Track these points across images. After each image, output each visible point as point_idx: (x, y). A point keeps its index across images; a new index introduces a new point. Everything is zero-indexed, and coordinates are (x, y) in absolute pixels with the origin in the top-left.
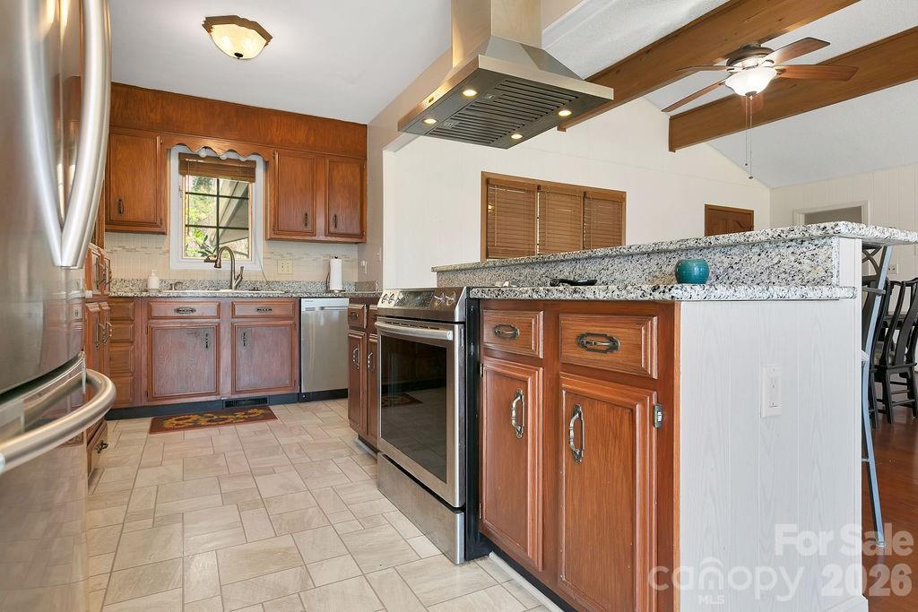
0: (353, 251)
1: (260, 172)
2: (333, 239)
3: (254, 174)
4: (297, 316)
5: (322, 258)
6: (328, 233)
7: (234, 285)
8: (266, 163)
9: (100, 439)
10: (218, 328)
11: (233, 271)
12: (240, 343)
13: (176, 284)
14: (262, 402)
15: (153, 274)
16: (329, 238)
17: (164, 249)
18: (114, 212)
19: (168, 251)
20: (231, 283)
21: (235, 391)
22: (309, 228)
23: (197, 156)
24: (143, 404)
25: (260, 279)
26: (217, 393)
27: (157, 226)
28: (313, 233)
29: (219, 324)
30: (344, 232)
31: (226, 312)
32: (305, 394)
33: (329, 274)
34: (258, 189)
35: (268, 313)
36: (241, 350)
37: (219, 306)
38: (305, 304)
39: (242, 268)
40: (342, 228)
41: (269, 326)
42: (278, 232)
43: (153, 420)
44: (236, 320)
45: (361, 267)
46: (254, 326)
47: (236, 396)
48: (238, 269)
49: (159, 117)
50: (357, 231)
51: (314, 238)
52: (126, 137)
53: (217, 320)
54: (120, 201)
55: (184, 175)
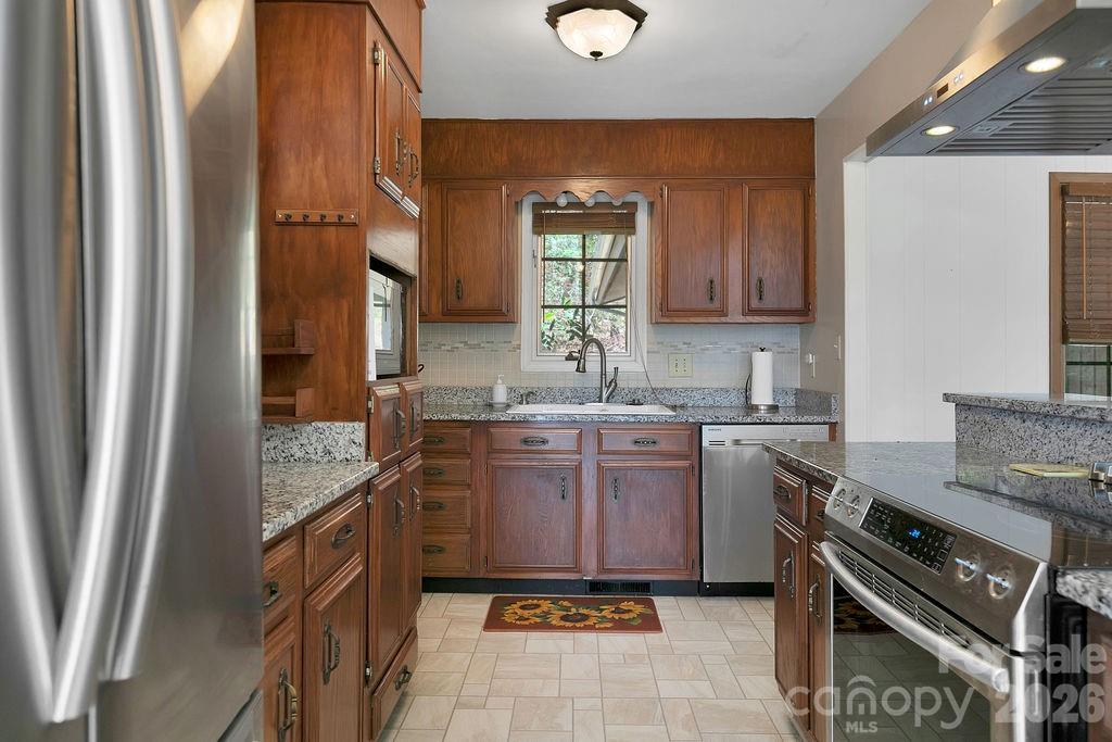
0: (792, 338)
1: (642, 218)
2: (757, 319)
3: (634, 222)
4: (696, 453)
5: (739, 350)
6: (750, 311)
7: (605, 396)
8: (651, 205)
9: (402, 665)
10: (578, 469)
11: (603, 374)
12: (610, 492)
13: (528, 395)
14: (642, 589)
15: (500, 381)
16: (750, 319)
17: (515, 343)
18: (452, 298)
19: (519, 347)
20: (601, 392)
21: (602, 569)
22: (716, 304)
23: (554, 205)
24: (481, 576)
25: (643, 385)
26: (577, 569)
27: (503, 315)
28: (723, 312)
29: (580, 463)
30: (775, 307)
31: (590, 446)
32: (709, 584)
33: (750, 376)
34: (640, 244)
35: (651, 448)
36: (612, 505)
37: (580, 434)
38: (709, 434)
39: (616, 369)
40: (770, 302)
41: (651, 469)
42: (669, 311)
43: (494, 600)
44: (602, 457)
45: (806, 366)
46: (630, 468)
47: (604, 577)
48: (610, 369)
49: (505, 158)
50: (797, 304)
51: (723, 319)
52: (465, 192)
53: (578, 456)
54: (459, 282)
55: (539, 234)
